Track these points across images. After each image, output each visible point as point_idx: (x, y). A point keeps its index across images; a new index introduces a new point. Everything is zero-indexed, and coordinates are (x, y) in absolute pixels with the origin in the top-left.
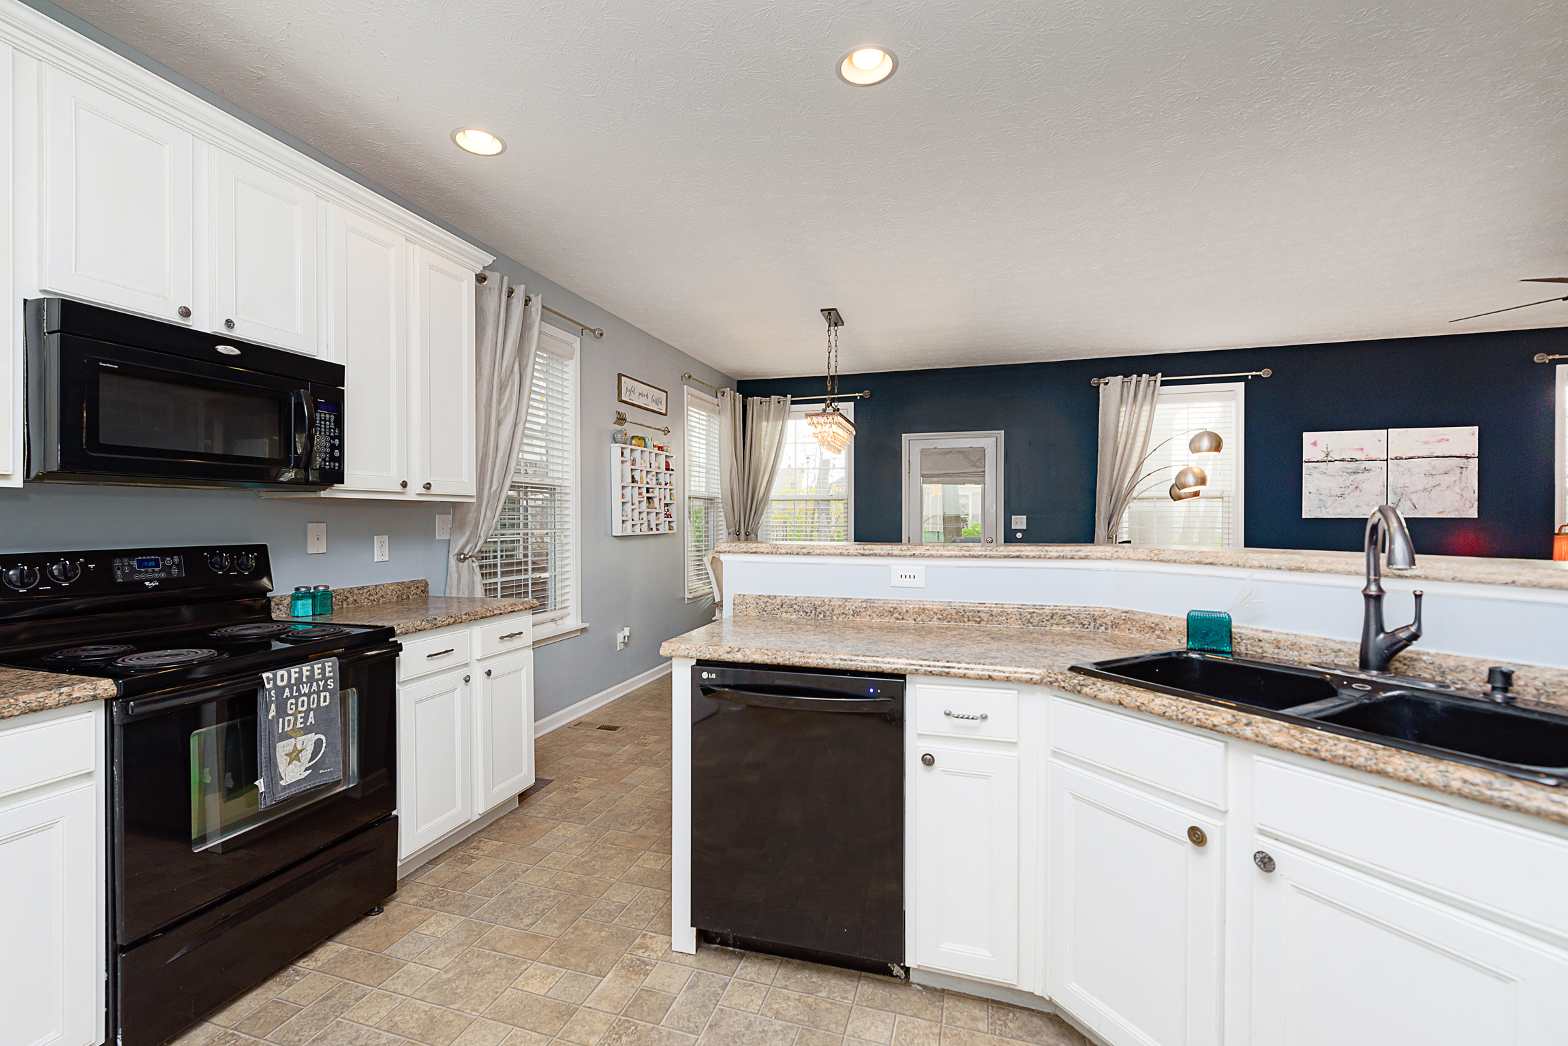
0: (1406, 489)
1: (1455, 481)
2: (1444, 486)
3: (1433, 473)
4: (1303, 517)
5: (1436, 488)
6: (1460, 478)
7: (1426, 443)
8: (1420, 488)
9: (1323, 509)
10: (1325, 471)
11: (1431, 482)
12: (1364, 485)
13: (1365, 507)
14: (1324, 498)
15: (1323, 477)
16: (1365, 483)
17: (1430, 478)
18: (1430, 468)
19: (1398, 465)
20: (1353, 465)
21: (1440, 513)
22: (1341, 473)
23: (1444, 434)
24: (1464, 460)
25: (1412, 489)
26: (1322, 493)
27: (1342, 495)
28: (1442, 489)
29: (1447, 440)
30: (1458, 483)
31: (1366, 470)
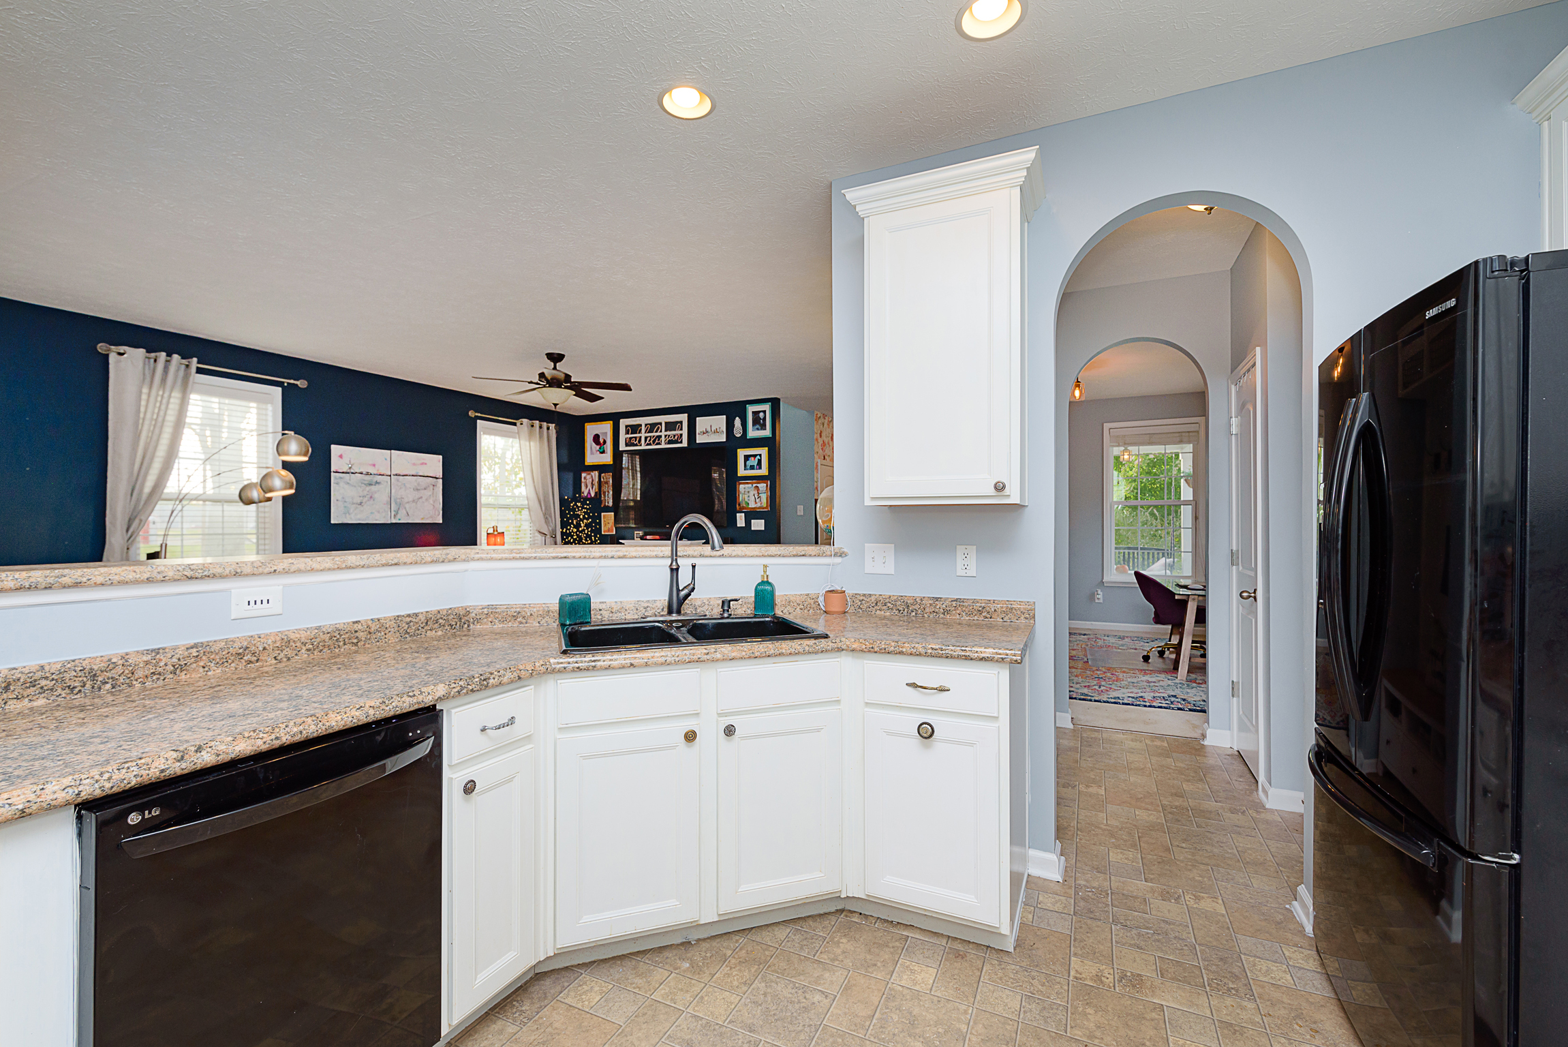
0: (403, 500)
1: (430, 495)
2: (424, 498)
3: (418, 489)
4: (332, 522)
5: (420, 500)
6: (433, 494)
7: (414, 464)
8: (410, 499)
9: (347, 515)
10: (349, 482)
11: (416, 495)
14: (349, 505)
15: (346, 486)
16: (376, 494)
17: (416, 492)
18: (416, 484)
20: (368, 478)
21: (422, 519)
22: (360, 484)
24: (435, 480)
25: (406, 500)
26: (345, 500)
27: (361, 504)
28: (423, 501)
29: (426, 464)
30: (432, 496)
31: (377, 483)
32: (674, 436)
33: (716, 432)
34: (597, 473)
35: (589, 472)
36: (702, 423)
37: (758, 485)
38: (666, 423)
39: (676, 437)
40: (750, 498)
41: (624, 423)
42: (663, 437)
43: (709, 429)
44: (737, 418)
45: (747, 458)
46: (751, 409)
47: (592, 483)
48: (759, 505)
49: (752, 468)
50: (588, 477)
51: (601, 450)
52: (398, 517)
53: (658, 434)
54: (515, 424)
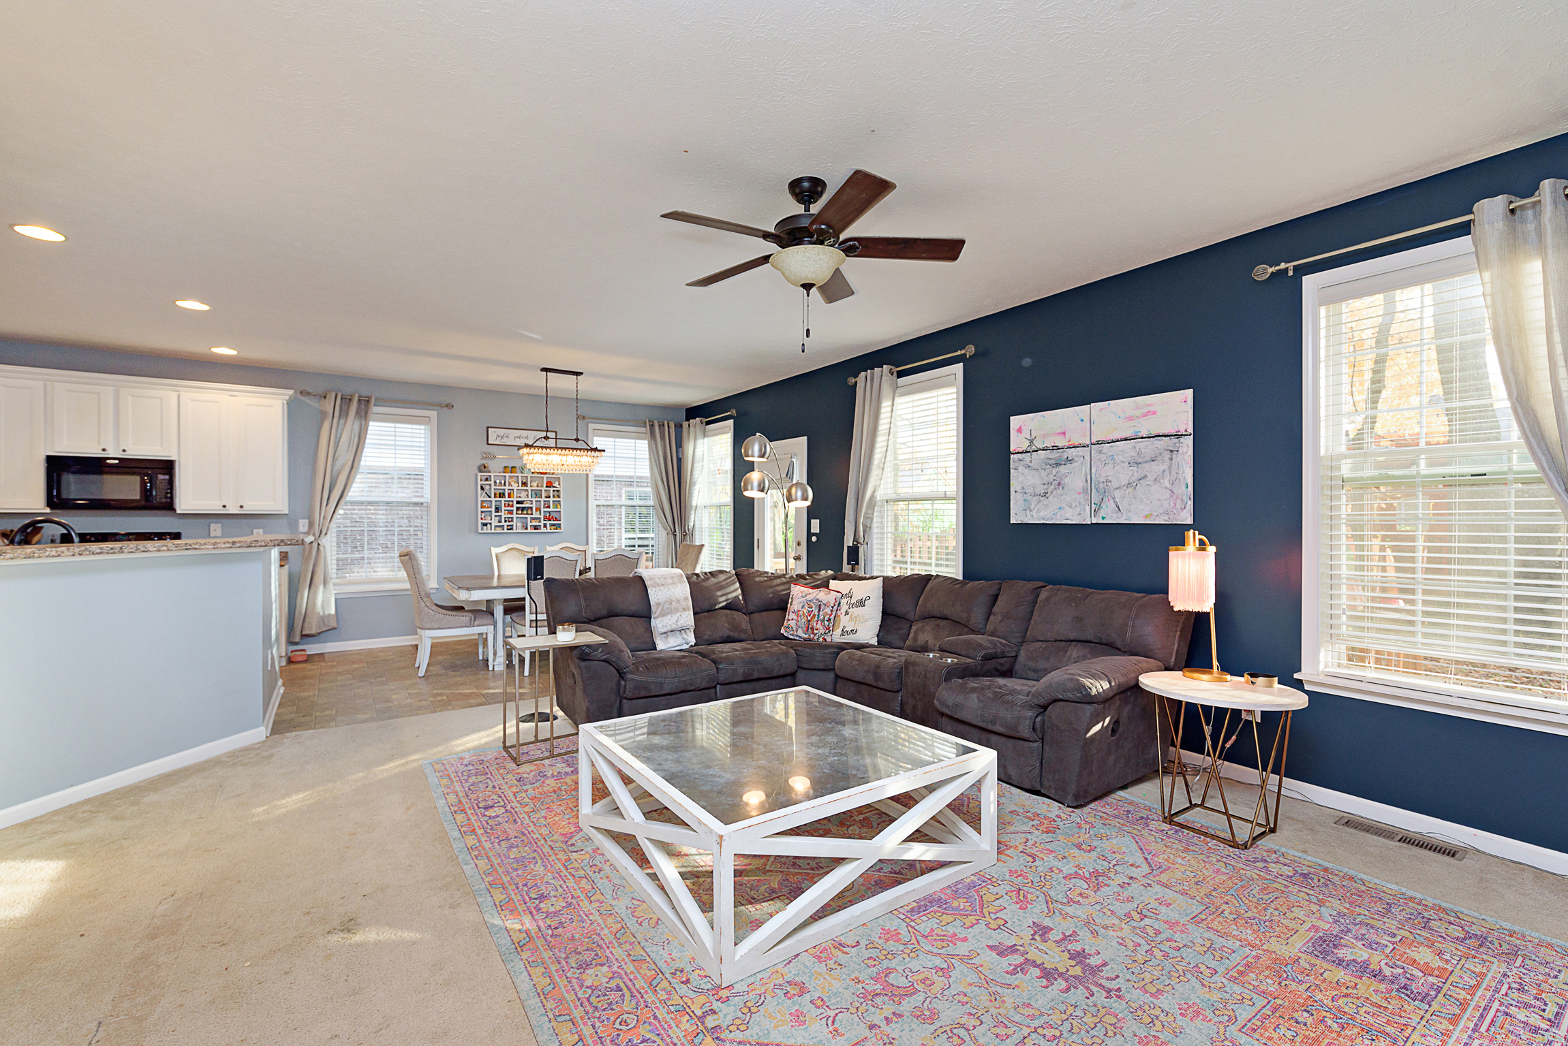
0: (1109, 484)
1: (1164, 471)
2: (1151, 478)
3: (1140, 461)
4: (1011, 522)
5: (1142, 481)
6: (1170, 467)
7: (1130, 418)
8: (1123, 484)
9: (1028, 511)
10: (1029, 464)
11: (1135, 473)
12: (1066, 480)
13: (1067, 508)
14: (1029, 498)
15: (1026, 471)
16: (1068, 478)
17: (1135, 468)
18: (1134, 454)
19: (1101, 452)
20: (1055, 454)
21: (1146, 517)
22: (1043, 466)
23: (1150, 405)
24: (1175, 440)
25: (1115, 484)
26: (1027, 491)
27: (1045, 495)
28: (1149, 483)
29: (1154, 413)
30: (1167, 473)
31: (1069, 461)
52: (1102, 513)
54: (1464, 229)
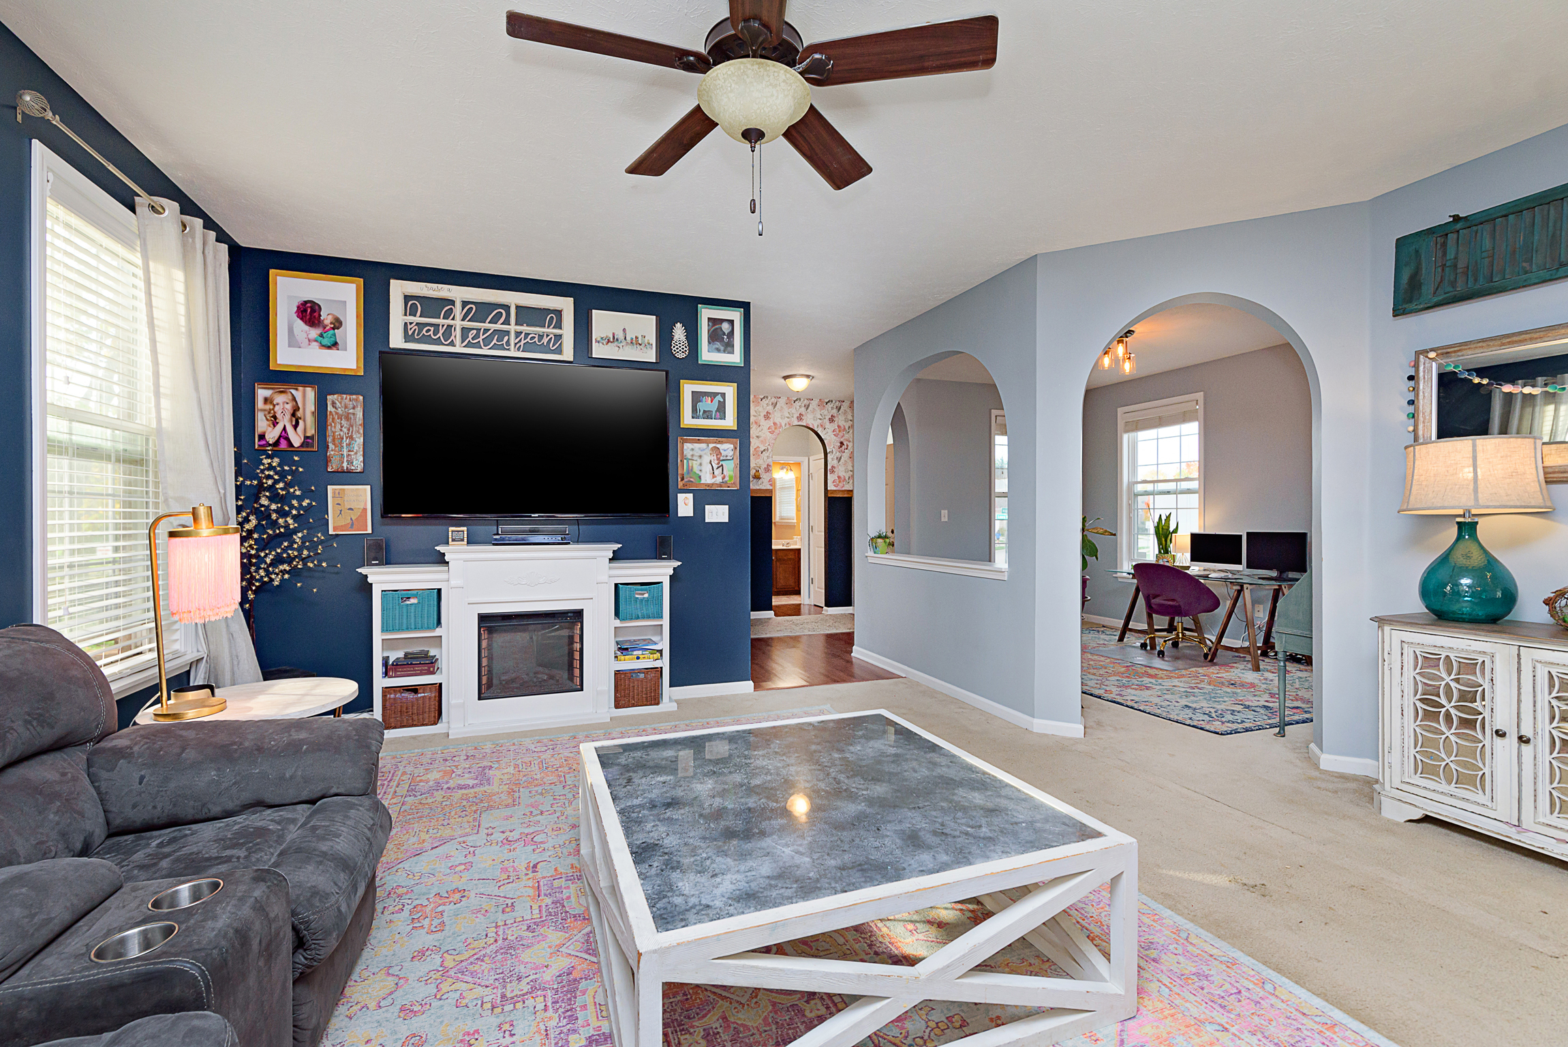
32: (541, 337)
33: (635, 342)
34: (310, 393)
35: (282, 388)
36: (603, 321)
37: (718, 446)
38: (517, 307)
39: (545, 340)
40: (703, 468)
41: (398, 289)
42: (513, 335)
43: (620, 335)
44: (679, 325)
45: (697, 397)
46: (706, 313)
47: (293, 415)
48: (719, 479)
49: (707, 415)
50: (279, 399)
51: (326, 342)
53: (498, 326)
